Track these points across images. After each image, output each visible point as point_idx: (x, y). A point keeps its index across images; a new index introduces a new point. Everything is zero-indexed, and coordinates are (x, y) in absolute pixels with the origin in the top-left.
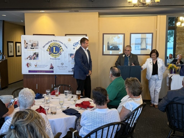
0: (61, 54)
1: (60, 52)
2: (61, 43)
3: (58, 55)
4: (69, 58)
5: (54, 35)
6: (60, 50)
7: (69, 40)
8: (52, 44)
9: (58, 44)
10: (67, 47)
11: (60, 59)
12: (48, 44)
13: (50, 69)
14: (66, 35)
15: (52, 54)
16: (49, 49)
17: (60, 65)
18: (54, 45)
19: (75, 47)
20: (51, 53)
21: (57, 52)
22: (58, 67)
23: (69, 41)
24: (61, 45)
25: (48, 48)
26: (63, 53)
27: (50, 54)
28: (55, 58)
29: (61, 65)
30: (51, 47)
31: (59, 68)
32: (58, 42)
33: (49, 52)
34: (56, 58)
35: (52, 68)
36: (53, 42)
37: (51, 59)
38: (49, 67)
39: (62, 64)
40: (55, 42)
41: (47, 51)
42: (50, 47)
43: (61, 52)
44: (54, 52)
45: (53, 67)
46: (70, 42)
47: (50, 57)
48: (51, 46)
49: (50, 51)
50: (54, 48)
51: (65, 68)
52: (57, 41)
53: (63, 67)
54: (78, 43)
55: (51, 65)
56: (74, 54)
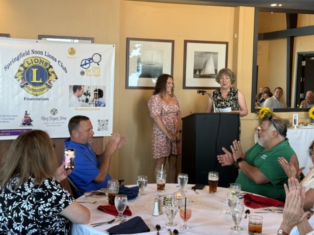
1: (50, 81)
2: (53, 58)
3: (44, 89)
4: (70, 97)
9: (45, 61)
10: (65, 69)
11: (48, 99)
12: (18, 59)
15: (28, 85)
17: (48, 115)
18: (34, 63)
19: (84, 70)
22: (44, 118)
24: (52, 63)
25: (19, 71)
26: (55, 84)
28: (35, 97)
29: (51, 115)
30: (25, 68)
31: (46, 121)
32: (43, 56)
33: (21, 81)
34: (38, 97)
35: (28, 122)
36: (31, 55)
37: (25, 99)
38: (21, 118)
39: (54, 112)
40: (37, 55)
41: (16, 78)
45: (31, 121)
46: (75, 56)
47: (24, 92)
48: (26, 65)
49: (23, 78)
51: (61, 121)
52: (41, 53)
53: (56, 119)
54: (91, 59)
55: (26, 114)
56: (82, 87)
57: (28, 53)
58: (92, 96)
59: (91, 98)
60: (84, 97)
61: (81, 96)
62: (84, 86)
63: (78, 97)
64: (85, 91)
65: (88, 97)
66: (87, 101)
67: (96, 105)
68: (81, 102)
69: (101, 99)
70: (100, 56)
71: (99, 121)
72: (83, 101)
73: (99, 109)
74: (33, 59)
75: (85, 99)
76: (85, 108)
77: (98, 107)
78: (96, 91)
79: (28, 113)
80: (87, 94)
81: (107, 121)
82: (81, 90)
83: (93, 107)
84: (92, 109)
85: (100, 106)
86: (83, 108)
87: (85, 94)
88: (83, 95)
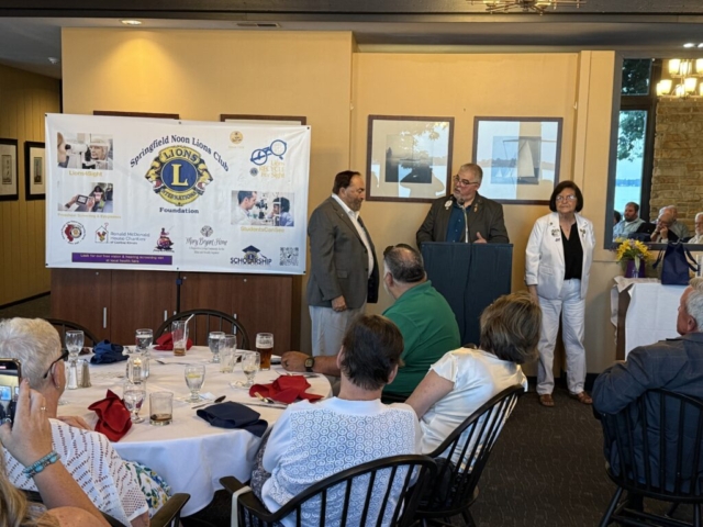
0: (201, 193)
1: (200, 185)
2: (205, 147)
3: (192, 195)
4: (233, 209)
5: (176, 117)
6: (201, 175)
7: (234, 136)
8: (168, 153)
9: (193, 153)
10: (225, 165)
11: (196, 211)
12: (151, 150)
13: (160, 248)
14: (223, 118)
15: (167, 190)
16: (153, 171)
17: (198, 236)
18: (176, 156)
19: (258, 167)
20: (164, 187)
21: (186, 184)
22: (190, 241)
23: (234, 141)
24: (204, 155)
25: (153, 168)
26: (209, 188)
27: (157, 191)
28: (177, 208)
29: (202, 236)
30: (162, 164)
31: (193, 245)
32: (190, 145)
33: (155, 183)
34: (182, 208)
35: (166, 244)
36: (171, 144)
37: (161, 209)
38: (155, 239)
39: (207, 231)
40: (181, 143)
41: (148, 178)
42: (157, 164)
43: (203, 185)
44: (176, 182)
45: (171, 244)
46: (240, 144)
47: (160, 201)
48: (163, 159)
49: (158, 179)
50: (176, 167)
51: (218, 246)
52: (187, 140)
53: (210, 242)
54: (269, 149)
55: (163, 233)
56: (253, 194)
57: (166, 141)
58: (271, 209)
59: (269, 212)
60: (256, 210)
61: (251, 208)
62: (256, 192)
63: (247, 209)
64: (258, 200)
65: (263, 210)
66: (262, 216)
67: (277, 224)
68: (252, 218)
69: (285, 214)
70: (285, 144)
71: (282, 249)
72: (255, 216)
73: (283, 231)
74: (174, 150)
75: (258, 214)
76: (258, 227)
77: (280, 227)
78: (277, 200)
79: (166, 231)
80: (261, 205)
81: (297, 249)
82: (252, 199)
83: (271, 226)
84: (271, 230)
85: (284, 224)
87: (258, 205)
88: (255, 208)
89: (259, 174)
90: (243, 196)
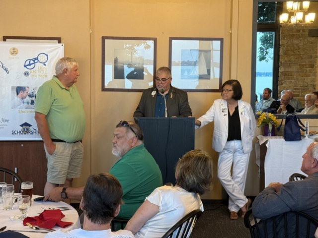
4: (13, 99)
14: (5, 39)
19: (29, 71)
23: (12, 54)
46: (17, 56)
51: (3, 123)
54: (37, 59)
56: (27, 88)
60: (29, 99)
62: (28, 87)
63: (23, 99)
65: (34, 99)
66: (32, 102)
68: (26, 104)
70: (47, 56)
72: (28, 103)
75: (30, 101)
80: (32, 96)
82: (26, 92)
86: (27, 110)
88: (28, 97)
89: (30, 75)
90: (19, 90)
